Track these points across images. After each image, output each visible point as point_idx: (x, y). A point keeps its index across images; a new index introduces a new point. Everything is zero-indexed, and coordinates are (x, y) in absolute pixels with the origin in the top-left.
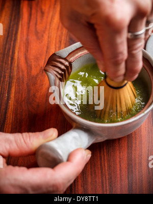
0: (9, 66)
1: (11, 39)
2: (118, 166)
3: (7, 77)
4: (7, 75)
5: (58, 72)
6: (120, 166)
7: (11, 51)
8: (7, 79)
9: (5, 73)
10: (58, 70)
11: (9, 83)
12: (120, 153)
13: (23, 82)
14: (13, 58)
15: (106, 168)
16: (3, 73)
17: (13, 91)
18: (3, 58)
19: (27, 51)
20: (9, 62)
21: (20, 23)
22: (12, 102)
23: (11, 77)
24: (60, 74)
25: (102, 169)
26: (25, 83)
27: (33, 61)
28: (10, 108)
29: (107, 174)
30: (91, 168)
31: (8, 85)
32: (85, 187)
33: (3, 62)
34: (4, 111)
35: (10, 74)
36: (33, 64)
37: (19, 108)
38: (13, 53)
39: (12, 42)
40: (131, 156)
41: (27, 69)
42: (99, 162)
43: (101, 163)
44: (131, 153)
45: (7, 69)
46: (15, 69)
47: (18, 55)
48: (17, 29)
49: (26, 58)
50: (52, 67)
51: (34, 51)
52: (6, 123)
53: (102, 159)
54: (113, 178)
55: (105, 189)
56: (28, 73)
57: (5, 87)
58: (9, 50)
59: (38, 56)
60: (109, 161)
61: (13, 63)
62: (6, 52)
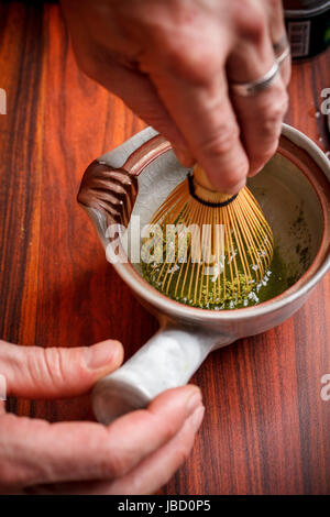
0: (25, 162)
1: (26, 97)
2: (277, 384)
3: (21, 186)
4: (21, 181)
5: (109, 203)
6: (281, 383)
7: (27, 125)
8: (22, 191)
9: (16, 176)
10: (108, 197)
11: (28, 202)
12: (279, 355)
13: (58, 197)
14: (32, 143)
15: (251, 391)
16: (13, 177)
17: (37, 218)
18: (11, 142)
19: (63, 124)
20: (25, 152)
21: (45, 59)
22: (35, 244)
23: (30, 187)
24: (114, 206)
25: (241, 392)
26: (63, 198)
27: (77, 147)
28: (32, 258)
29: (252, 403)
30: (217, 392)
31: (24, 205)
32: (206, 434)
33: (10, 151)
34: (19, 265)
35: (28, 180)
36: (78, 154)
37: (51, 259)
38: (33, 129)
39: (30, 105)
40: (305, 360)
41: (66, 167)
42: (234, 376)
43: (239, 379)
44: (304, 352)
45: (21, 169)
46: (39, 167)
47: (44, 134)
48: (39, 73)
49: (62, 141)
50: (95, 192)
51: (78, 124)
52: (25, 294)
53: (241, 370)
54: (266, 411)
55: (249, 436)
56: (67, 176)
57: (19, 210)
58: (23, 121)
59: (89, 135)
60: (256, 373)
61: (34, 154)
62: (16, 128)
